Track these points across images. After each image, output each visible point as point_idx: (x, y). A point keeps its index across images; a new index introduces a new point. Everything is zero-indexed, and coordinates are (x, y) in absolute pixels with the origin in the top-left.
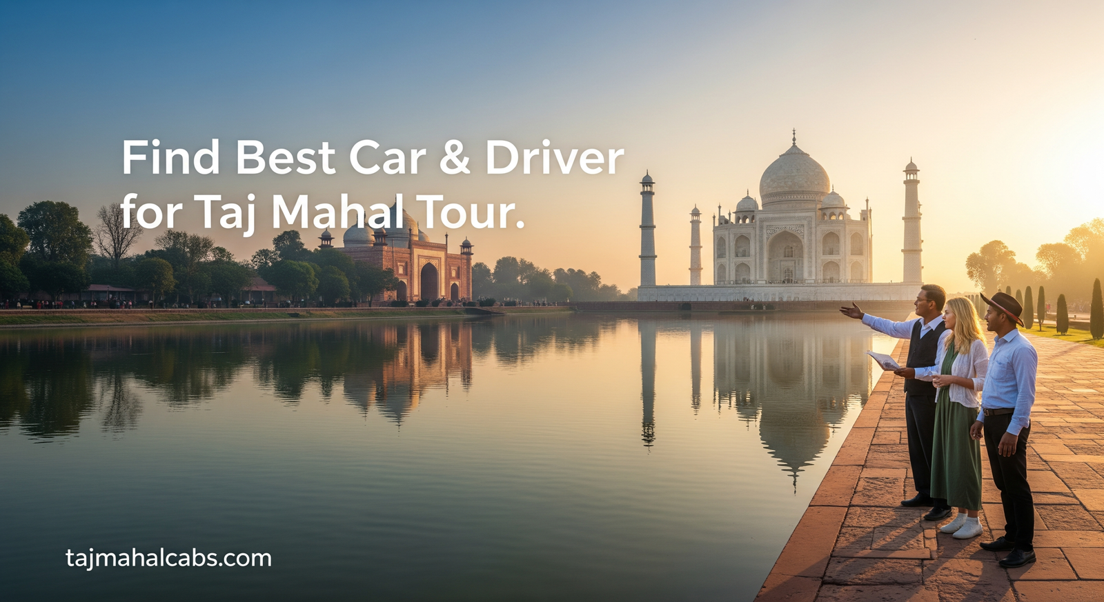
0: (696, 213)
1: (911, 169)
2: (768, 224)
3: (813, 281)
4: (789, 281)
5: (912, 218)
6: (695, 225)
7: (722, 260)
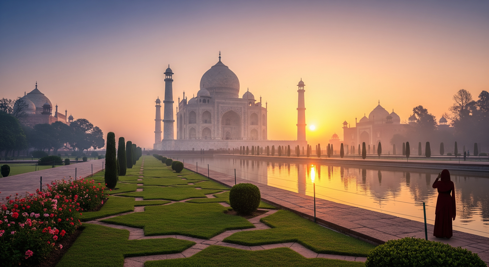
2: (222, 105)
4: (227, 138)
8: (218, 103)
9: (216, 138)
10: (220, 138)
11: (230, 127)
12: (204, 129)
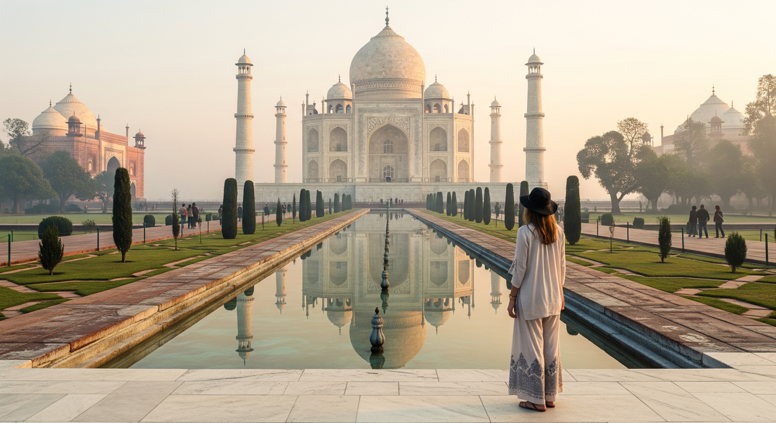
0: (281, 106)
1: (534, 63)
3: (420, 180)
5: (534, 116)
6: (281, 118)
7: (314, 154)
8: (360, 110)
9: (357, 180)
10: (366, 178)
11: (392, 157)
12: (334, 161)
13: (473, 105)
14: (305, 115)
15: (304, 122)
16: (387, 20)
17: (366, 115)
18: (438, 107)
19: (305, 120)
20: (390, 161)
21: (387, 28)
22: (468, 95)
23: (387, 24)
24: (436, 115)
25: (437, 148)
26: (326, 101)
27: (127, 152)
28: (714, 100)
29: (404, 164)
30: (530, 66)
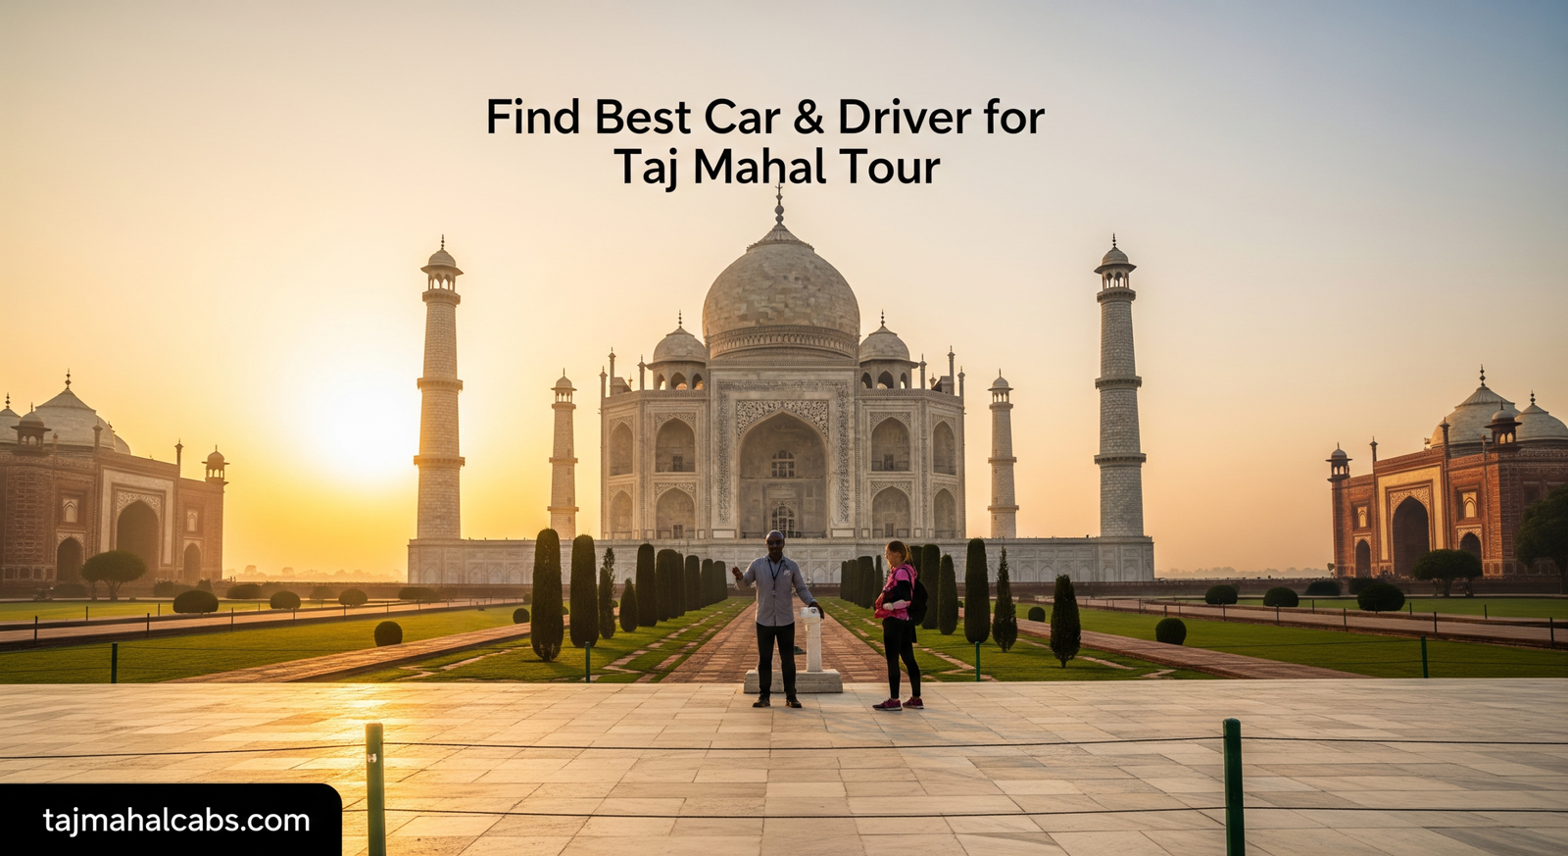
0: (564, 387)
1: (1116, 265)
3: (850, 534)
6: (564, 412)
7: (623, 479)
8: (725, 386)
9: (717, 534)
10: (735, 530)
11: (792, 485)
12: (665, 494)
13: (961, 376)
14: (608, 395)
15: (603, 410)
16: (780, 210)
17: (734, 395)
18: (887, 379)
19: (606, 405)
20: (783, 493)
21: (780, 227)
22: (951, 356)
23: (780, 219)
24: (882, 392)
25: (888, 464)
26: (650, 367)
27: (176, 493)
28: (1484, 396)
29: (817, 501)
30: (1105, 274)
